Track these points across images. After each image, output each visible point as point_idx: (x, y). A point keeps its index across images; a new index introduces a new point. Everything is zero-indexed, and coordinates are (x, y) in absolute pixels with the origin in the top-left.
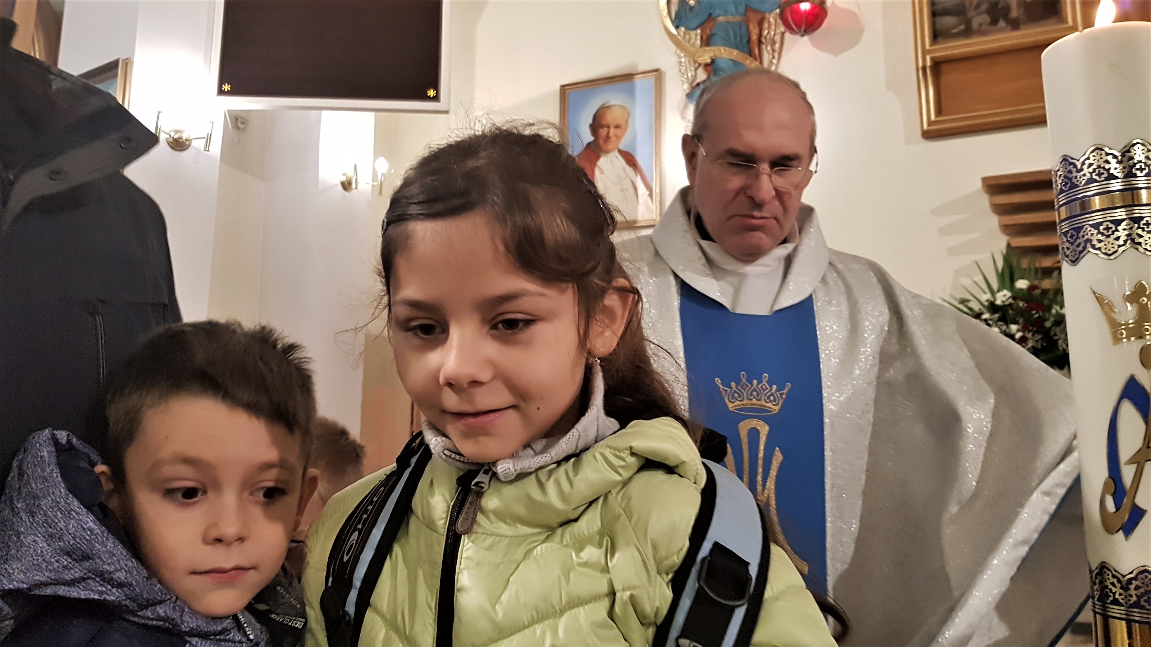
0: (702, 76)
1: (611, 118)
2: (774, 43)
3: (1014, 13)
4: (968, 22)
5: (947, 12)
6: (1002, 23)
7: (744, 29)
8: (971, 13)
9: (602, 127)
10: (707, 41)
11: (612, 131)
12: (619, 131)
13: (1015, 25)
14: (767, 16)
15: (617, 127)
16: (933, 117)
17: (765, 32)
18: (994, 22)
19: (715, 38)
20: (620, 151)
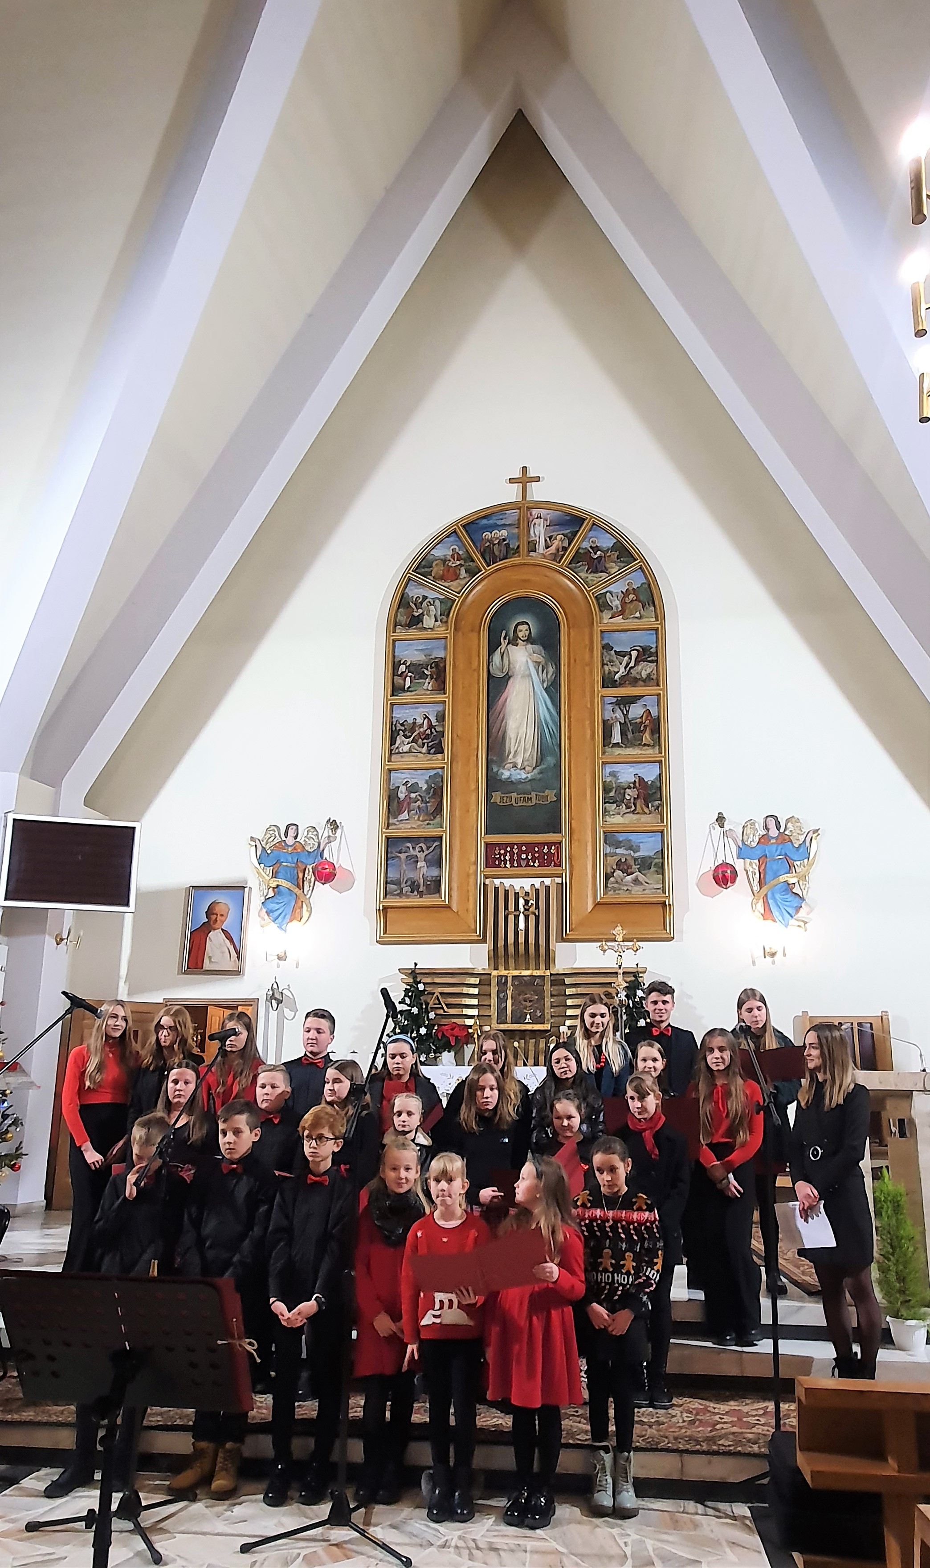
0: (271, 894)
1: (218, 909)
2: (310, 882)
3: (421, 889)
4: (402, 889)
5: (392, 883)
6: (416, 893)
7: (296, 872)
8: (403, 885)
9: (214, 914)
10: (275, 875)
11: (219, 917)
12: (223, 918)
13: (421, 894)
14: (308, 866)
15: (222, 915)
16: (382, 935)
17: (306, 876)
18: (412, 892)
19: (280, 875)
20: (222, 929)
